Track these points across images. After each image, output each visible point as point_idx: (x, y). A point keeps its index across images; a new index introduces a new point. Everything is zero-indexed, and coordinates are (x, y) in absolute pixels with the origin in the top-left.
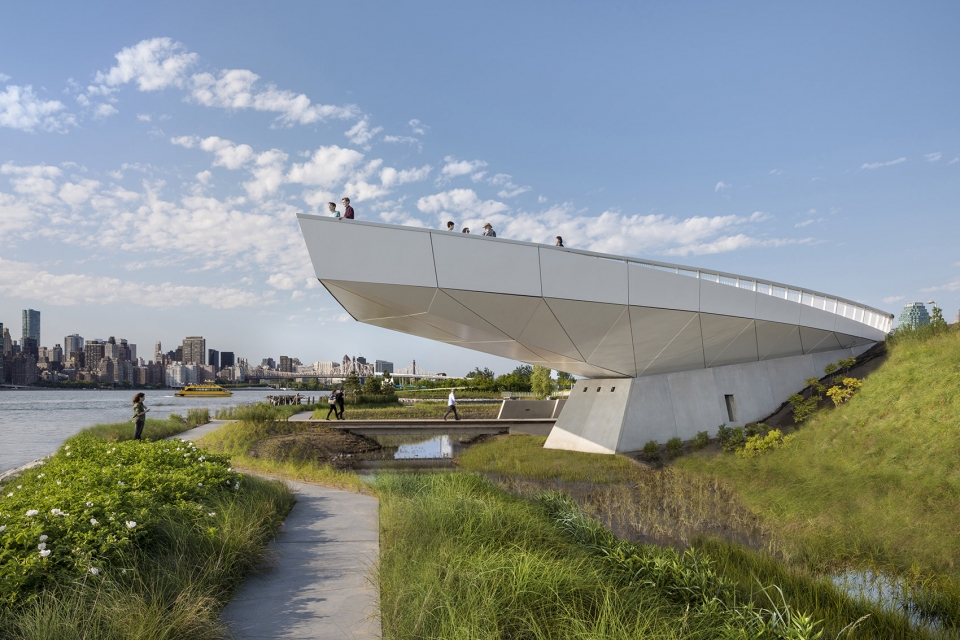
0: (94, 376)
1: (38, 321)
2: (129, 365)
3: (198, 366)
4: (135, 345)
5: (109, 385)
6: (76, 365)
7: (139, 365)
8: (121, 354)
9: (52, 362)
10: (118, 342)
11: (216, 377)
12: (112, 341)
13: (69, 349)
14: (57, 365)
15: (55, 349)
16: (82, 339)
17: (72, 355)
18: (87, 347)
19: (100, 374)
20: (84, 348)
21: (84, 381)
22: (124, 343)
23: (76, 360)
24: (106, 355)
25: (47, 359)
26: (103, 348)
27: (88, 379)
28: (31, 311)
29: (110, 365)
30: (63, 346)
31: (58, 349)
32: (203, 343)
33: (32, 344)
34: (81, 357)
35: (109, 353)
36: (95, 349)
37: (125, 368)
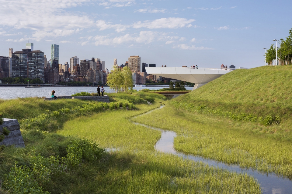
0: (85, 79)
1: (58, 50)
2: (101, 73)
3: (136, 73)
4: (104, 62)
5: (92, 84)
6: (76, 73)
7: (106, 73)
8: (97, 67)
9: (65, 72)
10: (96, 60)
11: (146, 79)
12: (93, 60)
13: (72, 65)
14: (67, 74)
15: (65, 65)
16: (78, 59)
17: (74, 68)
18: (81, 63)
19: (87, 78)
20: (80, 64)
21: (80, 82)
22: (99, 61)
23: (76, 70)
24: (90, 67)
25: (63, 70)
26: (89, 64)
27: (82, 81)
28: (55, 45)
29: (92, 74)
30: (69, 63)
31: (67, 65)
32: (139, 59)
33: (56, 63)
34: (78, 69)
35: (92, 67)
36: (85, 65)
37: (99, 75)
